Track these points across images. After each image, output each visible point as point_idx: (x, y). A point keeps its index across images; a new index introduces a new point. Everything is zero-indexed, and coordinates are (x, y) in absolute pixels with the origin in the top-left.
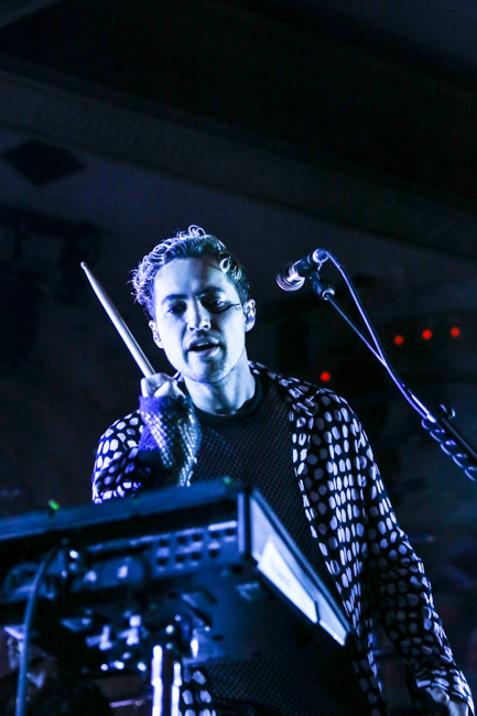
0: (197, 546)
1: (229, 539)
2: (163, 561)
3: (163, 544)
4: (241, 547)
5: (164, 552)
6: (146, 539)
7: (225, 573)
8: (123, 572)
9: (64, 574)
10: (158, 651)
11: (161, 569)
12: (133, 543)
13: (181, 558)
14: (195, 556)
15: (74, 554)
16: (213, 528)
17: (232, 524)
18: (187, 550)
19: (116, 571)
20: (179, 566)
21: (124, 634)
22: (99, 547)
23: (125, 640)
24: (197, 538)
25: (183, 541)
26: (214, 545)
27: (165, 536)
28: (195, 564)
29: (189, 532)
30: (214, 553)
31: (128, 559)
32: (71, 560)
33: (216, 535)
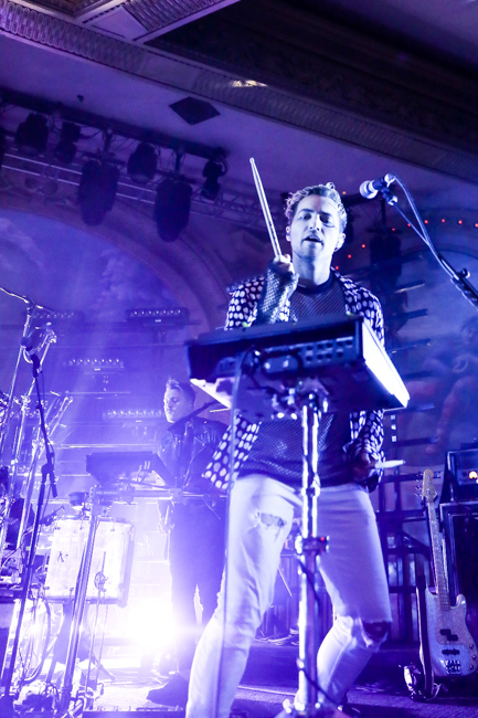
0: (329, 350)
1: (350, 346)
2: (309, 358)
3: (309, 348)
4: (358, 352)
5: (310, 353)
6: (299, 346)
7: (347, 365)
8: (286, 364)
9: (252, 364)
10: (305, 408)
11: (309, 363)
12: (291, 347)
13: (320, 357)
14: (328, 356)
15: (257, 353)
16: (338, 340)
17: (350, 338)
18: (323, 352)
19: (282, 363)
20: (320, 361)
21: (286, 398)
22: (271, 349)
23: (286, 402)
24: (329, 345)
25: (321, 347)
26: (340, 350)
27: (311, 344)
28: (329, 360)
29: (324, 342)
30: (340, 354)
31: (288, 357)
32: (255, 356)
33: (340, 344)
